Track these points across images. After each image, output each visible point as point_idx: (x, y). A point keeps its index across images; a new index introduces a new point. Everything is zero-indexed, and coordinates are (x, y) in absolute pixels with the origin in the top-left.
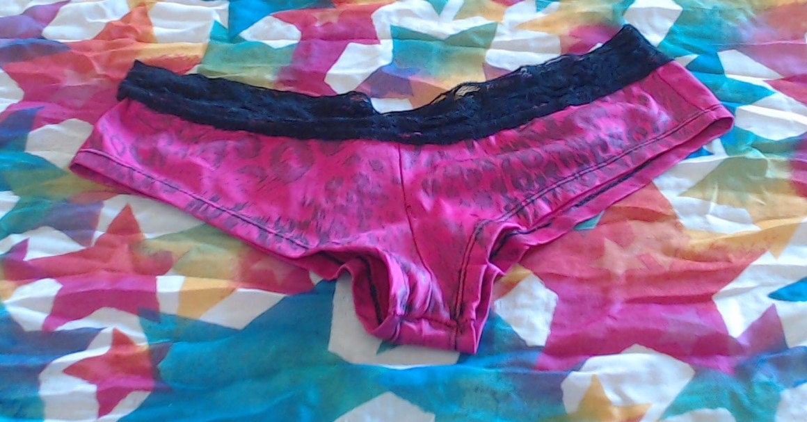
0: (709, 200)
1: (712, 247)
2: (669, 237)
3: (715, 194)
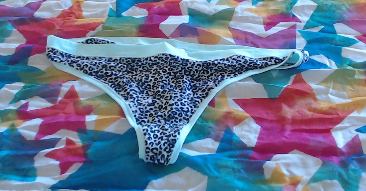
0: (329, 87)
1: (330, 108)
2: (311, 104)
3: (332, 85)
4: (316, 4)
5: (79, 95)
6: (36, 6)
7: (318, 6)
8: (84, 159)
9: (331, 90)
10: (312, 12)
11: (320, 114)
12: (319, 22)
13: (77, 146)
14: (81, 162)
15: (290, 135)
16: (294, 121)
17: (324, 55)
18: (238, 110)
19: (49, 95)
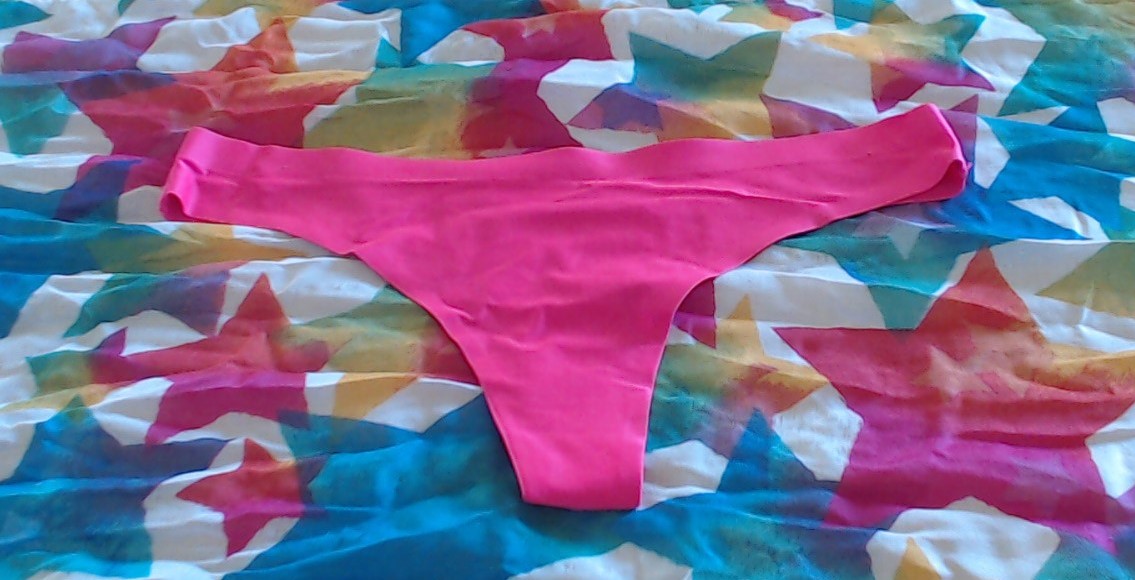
0: (1081, 303)
1: (1086, 369)
2: (1023, 352)
3: (1089, 296)
4: (1041, 39)
5: (286, 309)
7: (1047, 43)
8: (300, 508)
9: (1086, 312)
10: (1028, 62)
12: (1051, 94)
13: (280, 466)
14: (290, 515)
15: (952, 448)
16: (969, 406)
17: (1066, 201)
18: (793, 364)
19: (195, 306)
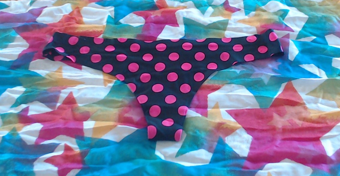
0: (319, 97)
1: (320, 117)
2: (301, 113)
3: (321, 95)
4: (307, 16)
5: (77, 101)
6: (38, 13)
7: (309, 18)
8: (81, 166)
9: (320, 100)
10: (304, 23)
11: (309, 123)
12: (310, 33)
13: (75, 153)
14: (78, 168)
15: (280, 144)
16: (285, 130)
17: (316, 65)
18: (231, 121)
19: (49, 100)
